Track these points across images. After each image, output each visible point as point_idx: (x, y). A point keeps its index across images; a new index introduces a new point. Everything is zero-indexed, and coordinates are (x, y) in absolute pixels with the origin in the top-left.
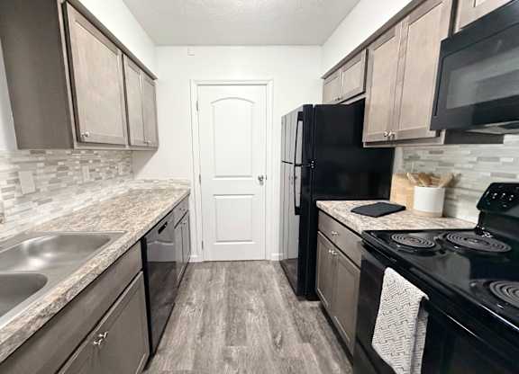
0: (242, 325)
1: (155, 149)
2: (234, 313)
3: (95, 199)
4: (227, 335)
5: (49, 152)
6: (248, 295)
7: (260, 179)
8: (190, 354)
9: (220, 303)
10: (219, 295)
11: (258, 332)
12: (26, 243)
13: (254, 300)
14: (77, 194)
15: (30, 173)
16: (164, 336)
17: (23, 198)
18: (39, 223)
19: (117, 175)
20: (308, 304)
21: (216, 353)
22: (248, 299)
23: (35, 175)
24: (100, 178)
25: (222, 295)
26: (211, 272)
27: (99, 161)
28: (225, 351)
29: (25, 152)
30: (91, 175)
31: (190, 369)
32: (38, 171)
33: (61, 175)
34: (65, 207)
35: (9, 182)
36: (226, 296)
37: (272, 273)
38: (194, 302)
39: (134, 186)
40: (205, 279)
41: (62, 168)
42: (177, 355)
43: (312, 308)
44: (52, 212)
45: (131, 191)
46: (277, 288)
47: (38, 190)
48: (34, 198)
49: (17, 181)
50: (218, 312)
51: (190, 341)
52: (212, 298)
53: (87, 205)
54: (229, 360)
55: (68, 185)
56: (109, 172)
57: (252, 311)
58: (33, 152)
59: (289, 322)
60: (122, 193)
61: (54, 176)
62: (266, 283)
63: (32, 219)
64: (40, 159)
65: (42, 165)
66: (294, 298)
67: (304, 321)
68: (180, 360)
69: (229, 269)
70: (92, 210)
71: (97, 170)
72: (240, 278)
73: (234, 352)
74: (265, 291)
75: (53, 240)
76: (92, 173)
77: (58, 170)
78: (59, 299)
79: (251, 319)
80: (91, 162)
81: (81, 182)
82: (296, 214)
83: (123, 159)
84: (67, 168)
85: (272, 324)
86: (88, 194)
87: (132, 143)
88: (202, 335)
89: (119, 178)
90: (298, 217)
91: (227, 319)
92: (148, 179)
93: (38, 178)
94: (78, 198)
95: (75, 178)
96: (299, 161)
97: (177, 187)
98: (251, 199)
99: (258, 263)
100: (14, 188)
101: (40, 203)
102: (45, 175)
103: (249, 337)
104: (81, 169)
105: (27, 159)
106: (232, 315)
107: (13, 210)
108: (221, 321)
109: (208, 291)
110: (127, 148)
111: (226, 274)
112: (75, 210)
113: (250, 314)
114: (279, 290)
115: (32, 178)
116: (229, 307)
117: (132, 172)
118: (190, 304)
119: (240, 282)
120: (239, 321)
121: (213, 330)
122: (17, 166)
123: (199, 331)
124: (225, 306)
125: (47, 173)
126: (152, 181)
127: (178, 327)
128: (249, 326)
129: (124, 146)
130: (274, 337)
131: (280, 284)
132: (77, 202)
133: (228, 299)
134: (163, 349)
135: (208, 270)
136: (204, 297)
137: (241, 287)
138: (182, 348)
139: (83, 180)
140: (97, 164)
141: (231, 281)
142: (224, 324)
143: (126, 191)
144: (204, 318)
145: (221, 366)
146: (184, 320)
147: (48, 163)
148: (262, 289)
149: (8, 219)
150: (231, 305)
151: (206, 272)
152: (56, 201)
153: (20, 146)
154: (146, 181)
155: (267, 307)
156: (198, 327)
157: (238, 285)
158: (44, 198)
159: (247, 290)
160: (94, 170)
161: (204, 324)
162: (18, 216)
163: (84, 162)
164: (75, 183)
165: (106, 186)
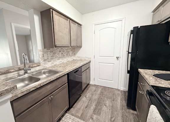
0: (100, 109)
1: (81, 47)
2: (99, 104)
3: (63, 61)
4: (94, 111)
5: (51, 49)
6: (107, 100)
7: (117, 58)
8: (81, 112)
9: (95, 100)
10: (96, 97)
11: (106, 113)
12: (43, 71)
13: (108, 103)
14: (58, 60)
15: (47, 54)
16: (76, 104)
17: (45, 60)
18: (48, 66)
19: (70, 55)
20: (132, 111)
21: (89, 115)
22: (106, 101)
23: (47, 55)
24: (64, 56)
25: (97, 97)
26: (96, 89)
27: (64, 51)
28: (92, 115)
29: (46, 49)
30: (62, 55)
31: (80, 116)
32: (48, 54)
33: (54, 55)
34: (54, 63)
35: (42, 56)
36: (98, 98)
37: (119, 95)
38: (87, 96)
39: (75, 58)
40: (93, 90)
41: (54, 53)
42: (77, 111)
43: (133, 113)
44: (51, 64)
45: (74, 60)
46: (119, 101)
47: (48, 59)
48: (47, 60)
49: (43, 56)
50: (94, 102)
51: (82, 108)
52: (93, 97)
53: (60, 63)
54: (92, 119)
55: (55, 57)
56: (67, 54)
57: (106, 106)
58: (47, 49)
59: (120, 115)
60: (71, 60)
61: (52, 55)
62: (115, 97)
63: (46, 65)
64: (49, 51)
65: (49, 52)
66: (126, 107)
67: (127, 117)
68: (78, 112)
69: (102, 89)
70: (61, 65)
71: (64, 53)
72: (105, 93)
73: (95, 117)
74: (113, 101)
75: (48, 71)
76: (62, 54)
77: (53, 53)
78: (39, 85)
79: (104, 108)
80: (62, 51)
81: (59, 57)
82: (128, 73)
83: (72, 50)
84: (55, 53)
85: (112, 113)
86: (61, 60)
87: (72, 46)
88: (86, 107)
89: (70, 56)
90: (129, 74)
91: (96, 105)
92: (79, 56)
93: (48, 55)
94: (58, 61)
95: (57, 56)
96: (130, 51)
97: (87, 59)
98: (113, 65)
99: (114, 89)
100: (43, 58)
101: (49, 62)
102: (50, 55)
103: (101, 114)
104: (59, 53)
105: (46, 51)
106: (98, 105)
107: (42, 63)
108: (94, 105)
109: (92, 95)
110: (70, 47)
111: (101, 90)
112: (57, 64)
113: (105, 107)
114: (120, 102)
115: (47, 56)
116: (98, 102)
117: (74, 54)
118: (86, 97)
119: (105, 95)
120: (100, 107)
121: (90, 107)
122: (44, 53)
123: (86, 106)
124: (97, 101)
125: (51, 54)
126: (80, 57)
127: (80, 102)
128: (103, 111)
129: (69, 47)
130: (111, 118)
131: (121, 100)
132: (58, 62)
133: (99, 99)
134: (74, 107)
135: (95, 88)
136: (91, 96)
137: (104, 96)
138: (79, 109)
139: (59, 56)
140: (64, 52)
141: (102, 93)
142: (95, 107)
143: (72, 60)
144: (88, 102)
145: (89, 119)
146: (82, 101)
147: (51, 52)
148: (113, 99)
149: (41, 65)
150: (99, 101)
151: (94, 88)
152: (52, 61)
153: (45, 48)
154: (78, 57)
155: (112, 106)
156: (86, 104)
157: (104, 95)
158: (49, 60)
159: (106, 98)
160: (63, 54)
161: (88, 105)
162: (43, 64)
163: (60, 51)
164: (57, 57)
165: (66, 58)
